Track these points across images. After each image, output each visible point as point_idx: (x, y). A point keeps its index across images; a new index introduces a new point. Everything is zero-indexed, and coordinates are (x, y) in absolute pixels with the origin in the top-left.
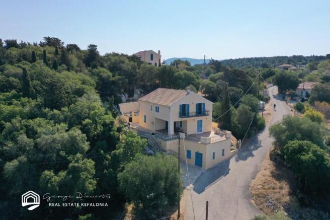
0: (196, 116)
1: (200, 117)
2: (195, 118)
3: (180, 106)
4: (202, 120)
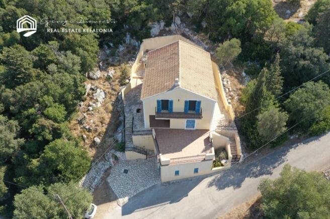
3: (158, 102)
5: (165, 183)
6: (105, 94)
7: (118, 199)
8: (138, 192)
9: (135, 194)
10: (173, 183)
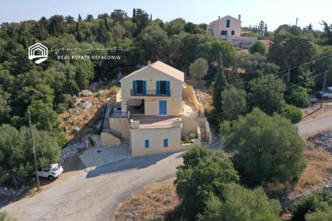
0: (157, 95)
1: (163, 97)
2: (155, 97)
3: (134, 82)
4: (166, 101)
5: (135, 157)
6: (93, 104)
7: (86, 168)
8: (107, 163)
9: (104, 164)
10: (143, 157)
